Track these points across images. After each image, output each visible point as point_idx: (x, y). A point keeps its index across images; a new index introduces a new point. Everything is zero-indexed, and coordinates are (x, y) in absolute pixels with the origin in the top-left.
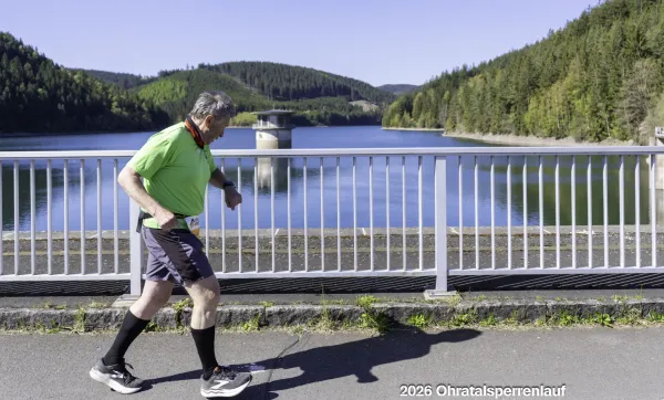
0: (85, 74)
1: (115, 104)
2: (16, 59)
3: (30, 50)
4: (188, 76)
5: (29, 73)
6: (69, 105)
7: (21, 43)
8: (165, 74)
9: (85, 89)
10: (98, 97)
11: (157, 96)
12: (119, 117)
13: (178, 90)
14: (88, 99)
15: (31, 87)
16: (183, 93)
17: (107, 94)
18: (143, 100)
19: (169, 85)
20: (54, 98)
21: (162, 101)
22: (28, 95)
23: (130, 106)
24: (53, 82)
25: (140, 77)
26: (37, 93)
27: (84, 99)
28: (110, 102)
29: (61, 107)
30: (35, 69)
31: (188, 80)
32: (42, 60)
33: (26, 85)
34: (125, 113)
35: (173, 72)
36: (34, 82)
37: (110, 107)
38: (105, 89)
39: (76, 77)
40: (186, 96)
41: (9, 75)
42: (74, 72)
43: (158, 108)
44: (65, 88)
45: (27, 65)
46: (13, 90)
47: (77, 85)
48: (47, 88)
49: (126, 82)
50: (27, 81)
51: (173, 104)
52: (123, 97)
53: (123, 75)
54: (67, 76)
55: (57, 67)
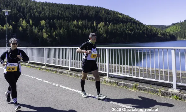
0: (151, 26)
1: (159, 34)
2: (135, 24)
3: (138, 21)
4: (181, 24)
5: (138, 27)
6: (147, 35)
7: (136, 20)
8: (173, 24)
9: (151, 30)
10: (155, 32)
11: (171, 31)
12: (160, 37)
13: (178, 29)
14: (152, 33)
15: (138, 30)
16: (179, 30)
17: (157, 31)
18: (167, 32)
19: (175, 27)
20: (144, 33)
21: (173, 32)
22: (138, 32)
23: (163, 34)
24: (143, 29)
25: (166, 26)
26: (140, 32)
27: (151, 33)
28: (158, 33)
29: (146, 35)
30: (139, 26)
31: (181, 25)
32: (141, 23)
33: (137, 30)
34: (162, 36)
35: (176, 23)
36: (139, 29)
37: (158, 35)
38: (156, 30)
39: (149, 27)
40: (180, 30)
41: (133, 28)
42: (148, 26)
43: (172, 34)
44: (146, 30)
45: (137, 25)
46: (134, 32)
47: (149, 29)
48: (142, 31)
49: (162, 27)
50: (137, 29)
51: (176, 33)
52: (161, 32)
53: (161, 25)
54: (147, 27)
55: (144, 25)
